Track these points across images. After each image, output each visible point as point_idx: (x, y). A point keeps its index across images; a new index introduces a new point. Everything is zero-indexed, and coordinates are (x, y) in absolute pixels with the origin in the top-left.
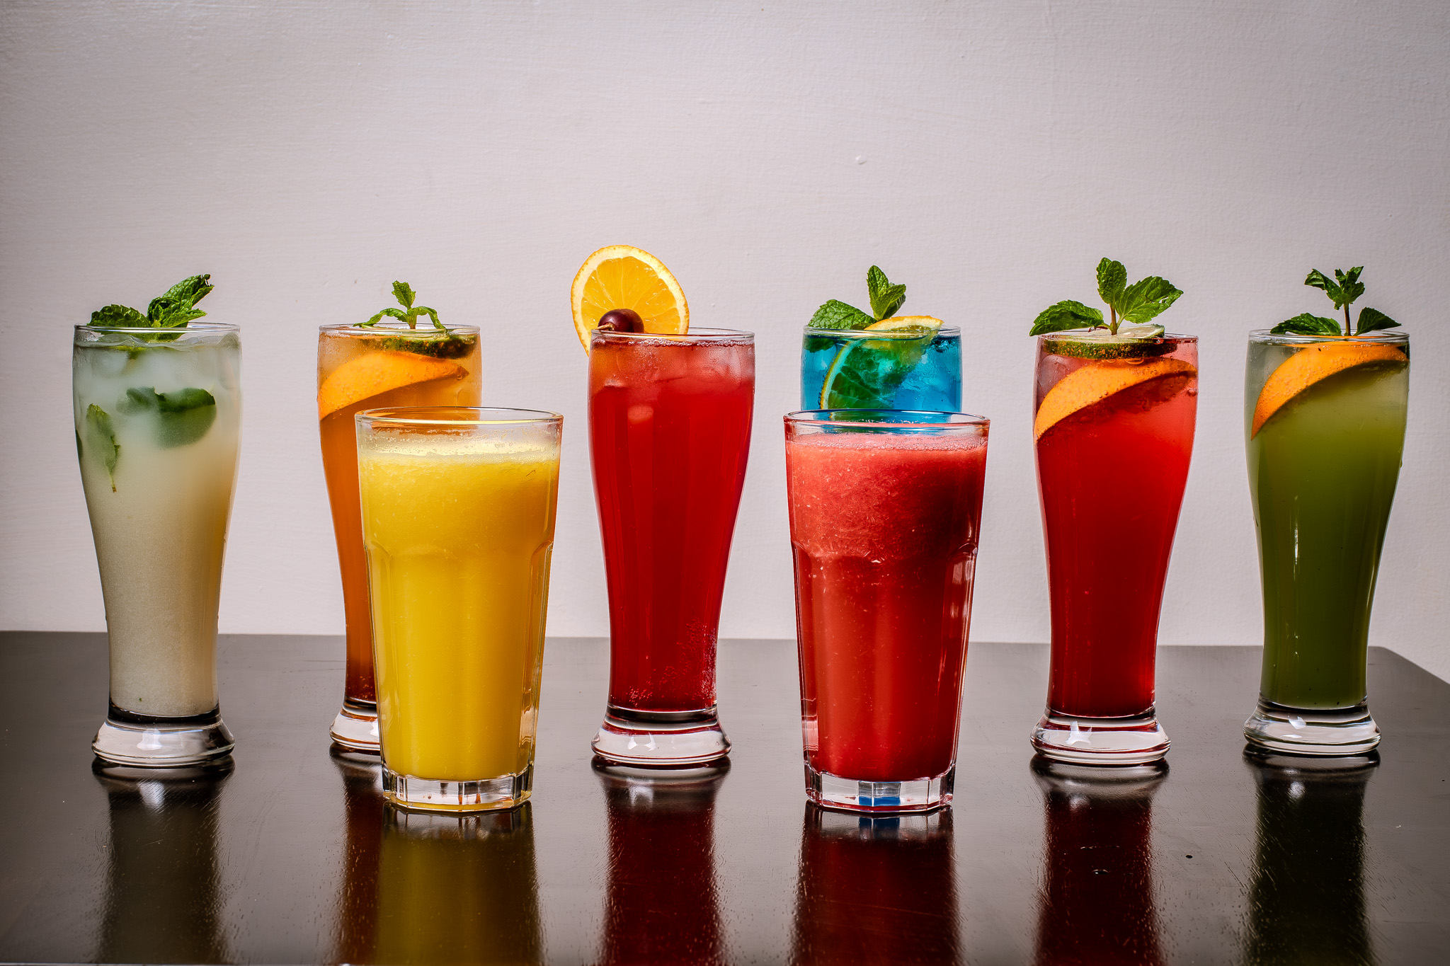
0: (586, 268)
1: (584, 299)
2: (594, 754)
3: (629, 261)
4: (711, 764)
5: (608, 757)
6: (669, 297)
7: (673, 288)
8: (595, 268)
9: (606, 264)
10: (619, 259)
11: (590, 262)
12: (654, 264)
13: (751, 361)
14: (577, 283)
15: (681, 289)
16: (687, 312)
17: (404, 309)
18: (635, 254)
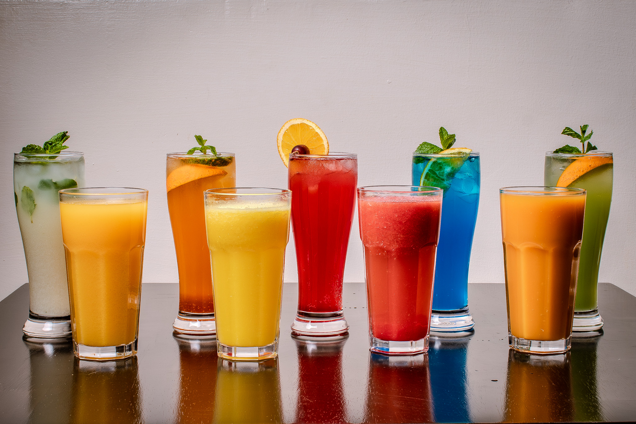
0: (283, 128)
1: (282, 141)
2: (292, 331)
3: (302, 125)
4: (341, 335)
5: (298, 332)
6: (320, 139)
7: (322, 136)
8: (288, 128)
9: (293, 126)
10: (298, 124)
11: (285, 125)
12: (313, 126)
13: (356, 165)
14: (280, 134)
15: (325, 136)
16: (328, 146)
17: (200, 146)
18: (305, 122)
